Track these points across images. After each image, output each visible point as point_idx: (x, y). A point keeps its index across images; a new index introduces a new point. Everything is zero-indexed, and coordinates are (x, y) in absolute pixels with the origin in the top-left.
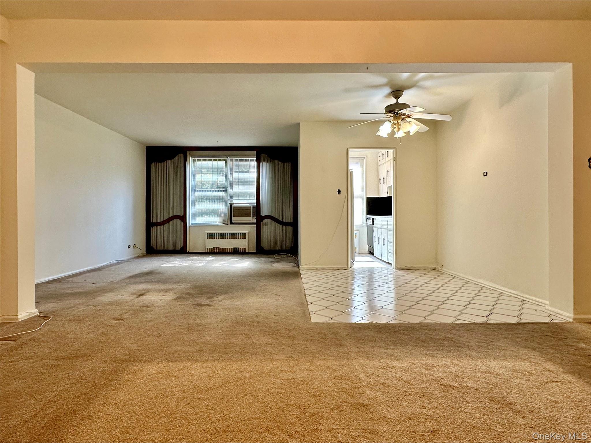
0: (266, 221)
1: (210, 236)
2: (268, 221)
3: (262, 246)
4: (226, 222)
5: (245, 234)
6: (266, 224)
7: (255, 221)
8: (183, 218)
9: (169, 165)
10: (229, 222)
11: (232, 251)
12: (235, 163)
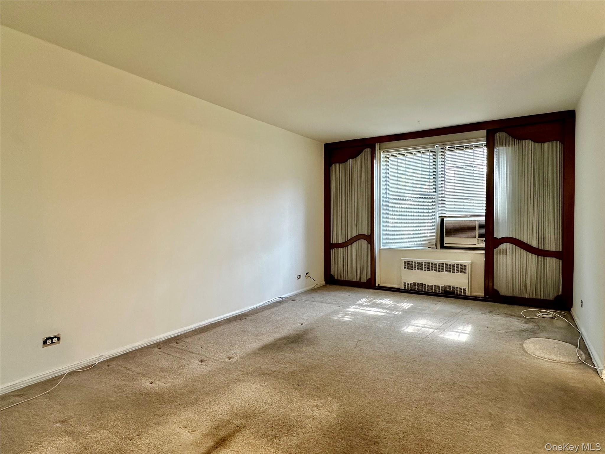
0: (503, 246)
1: (408, 265)
2: (508, 247)
3: (495, 287)
4: (434, 246)
5: (465, 266)
7: (483, 245)
8: (370, 239)
9: (353, 166)
10: (439, 245)
11: (442, 291)
12: (449, 154)
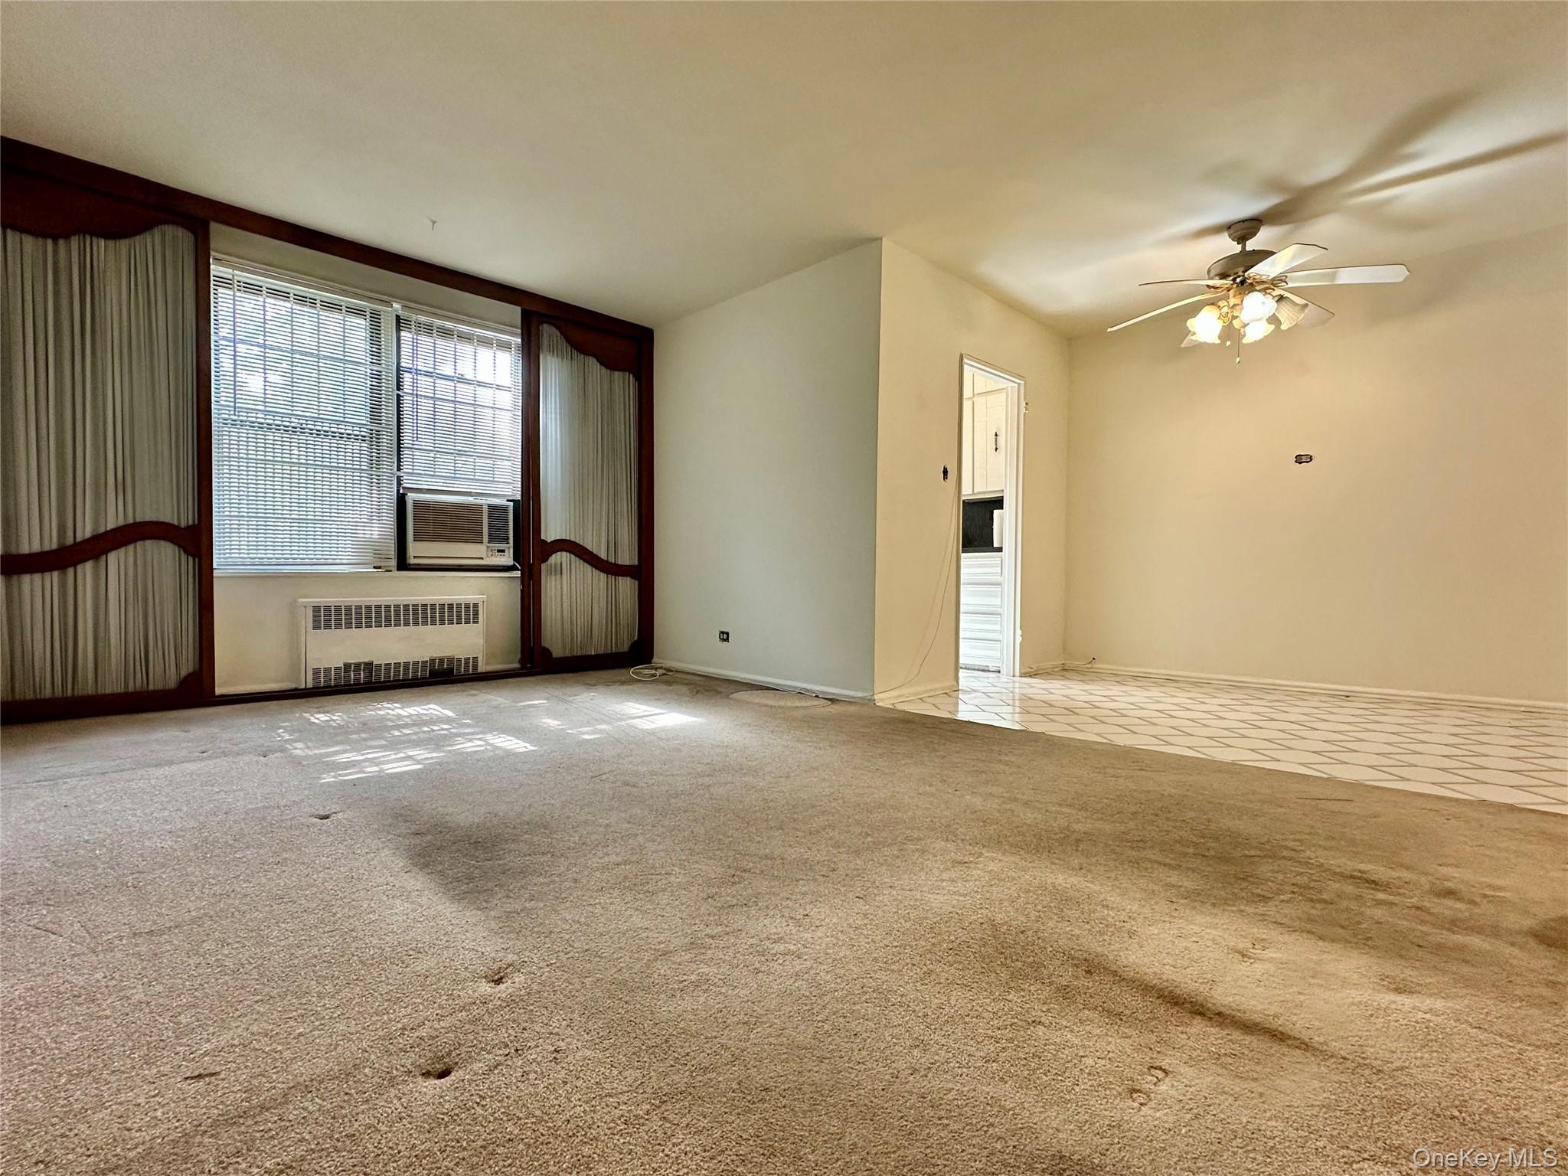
0: (558, 558)
1: (328, 618)
2: (564, 559)
3: (543, 643)
6: (559, 570)
7: (510, 560)
8: (192, 538)
10: (395, 562)
